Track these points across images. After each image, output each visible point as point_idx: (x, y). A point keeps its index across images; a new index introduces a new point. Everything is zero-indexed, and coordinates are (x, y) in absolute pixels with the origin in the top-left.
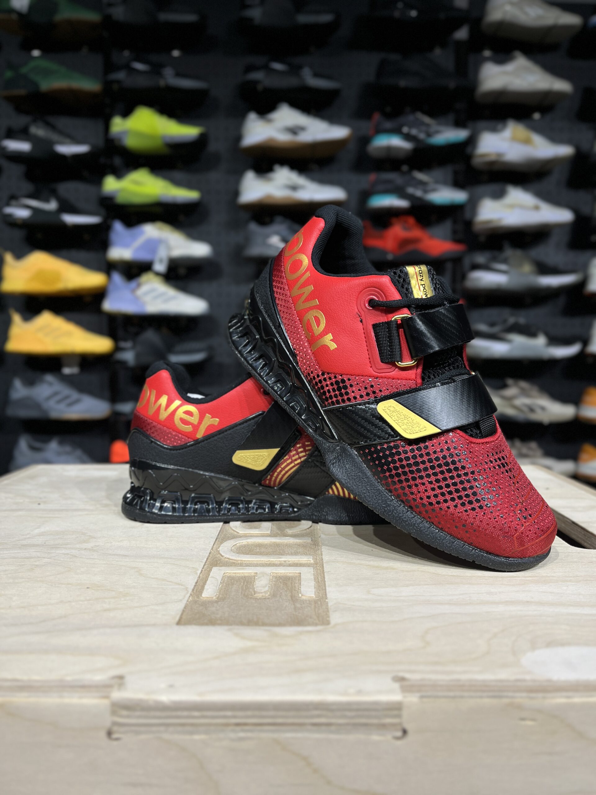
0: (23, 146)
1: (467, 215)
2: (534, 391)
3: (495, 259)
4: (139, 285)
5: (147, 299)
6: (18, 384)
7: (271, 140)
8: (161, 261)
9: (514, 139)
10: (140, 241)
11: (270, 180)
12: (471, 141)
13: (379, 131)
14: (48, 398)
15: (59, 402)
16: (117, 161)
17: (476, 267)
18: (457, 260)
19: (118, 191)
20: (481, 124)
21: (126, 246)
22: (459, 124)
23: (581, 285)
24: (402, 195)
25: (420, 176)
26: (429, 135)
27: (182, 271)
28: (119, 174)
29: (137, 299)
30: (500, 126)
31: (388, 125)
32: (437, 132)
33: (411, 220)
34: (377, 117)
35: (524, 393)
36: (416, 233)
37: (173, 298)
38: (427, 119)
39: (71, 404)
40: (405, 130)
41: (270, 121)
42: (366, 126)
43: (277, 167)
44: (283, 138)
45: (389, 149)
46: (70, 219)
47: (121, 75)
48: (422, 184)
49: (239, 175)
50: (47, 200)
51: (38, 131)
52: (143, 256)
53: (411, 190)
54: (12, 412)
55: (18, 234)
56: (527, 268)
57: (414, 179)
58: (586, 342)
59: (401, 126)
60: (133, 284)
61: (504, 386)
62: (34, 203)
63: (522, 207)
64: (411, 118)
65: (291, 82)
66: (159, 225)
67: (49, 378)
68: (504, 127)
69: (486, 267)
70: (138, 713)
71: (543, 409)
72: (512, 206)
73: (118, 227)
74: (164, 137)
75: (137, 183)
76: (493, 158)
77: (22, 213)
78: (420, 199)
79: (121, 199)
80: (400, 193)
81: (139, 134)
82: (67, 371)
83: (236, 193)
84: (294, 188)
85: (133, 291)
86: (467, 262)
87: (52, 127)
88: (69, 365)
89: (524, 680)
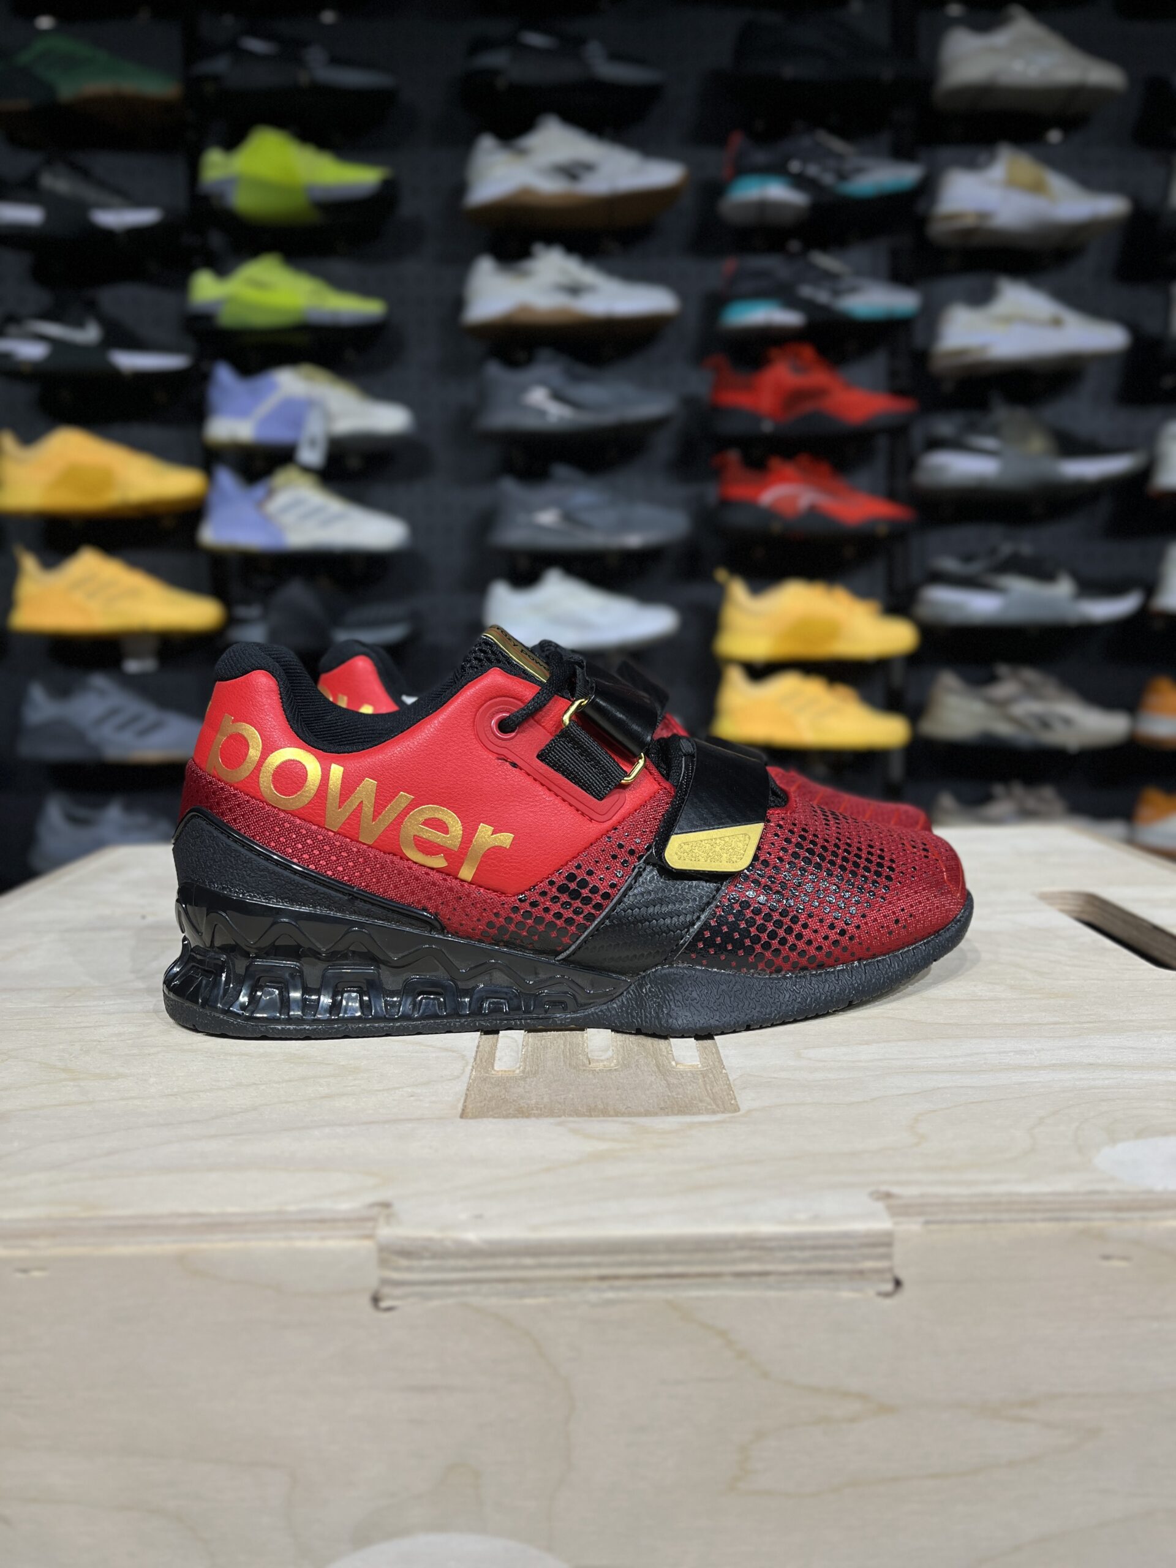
0: (28, 215)
1: (919, 340)
2: (1050, 688)
3: (973, 428)
4: (270, 493)
5: (288, 519)
6: (37, 694)
7: (526, 192)
8: (313, 443)
9: (1011, 183)
10: (268, 405)
11: (525, 274)
12: (927, 189)
13: (743, 169)
14: (101, 721)
15: (122, 727)
16: (216, 240)
17: (936, 444)
18: (898, 431)
19: (220, 302)
20: (945, 153)
21: (243, 413)
22: (901, 153)
23: (1142, 477)
24: (790, 301)
25: (825, 261)
26: (842, 176)
27: (354, 463)
28: (222, 268)
29: (267, 521)
30: (982, 157)
31: (760, 157)
32: (859, 170)
33: (808, 352)
34: (738, 140)
35: (1031, 692)
36: (819, 377)
37: (338, 518)
38: (837, 145)
39: (144, 732)
40: (795, 166)
41: (523, 152)
42: (716, 161)
43: (538, 248)
44: (550, 187)
45: (763, 206)
46: (129, 361)
47: (220, 65)
48: (828, 277)
49: (463, 265)
50: (79, 324)
51: (58, 183)
52: (278, 434)
53: (807, 291)
54: (28, 749)
55: (24, 393)
56: (1038, 444)
57: (813, 267)
58: (1151, 587)
59: (787, 159)
60: (259, 491)
61: (992, 679)
62: (54, 330)
63: (1028, 321)
64: (806, 141)
65: (564, 71)
66: (307, 369)
67: (99, 680)
68: (991, 160)
69: (956, 445)
70: (426, 1263)
71: (1067, 721)
72: (1008, 320)
73: (224, 375)
74: (309, 189)
75: (259, 285)
76: (970, 222)
77: (31, 351)
78: (825, 309)
79: (228, 318)
80: (786, 297)
81: (261, 185)
82: (133, 666)
83: (459, 303)
84: (575, 290)
85: (260, 504)
86: (917, 434)
87: (83, 173)
88: (138, 656)
89: (1104, 1192)
